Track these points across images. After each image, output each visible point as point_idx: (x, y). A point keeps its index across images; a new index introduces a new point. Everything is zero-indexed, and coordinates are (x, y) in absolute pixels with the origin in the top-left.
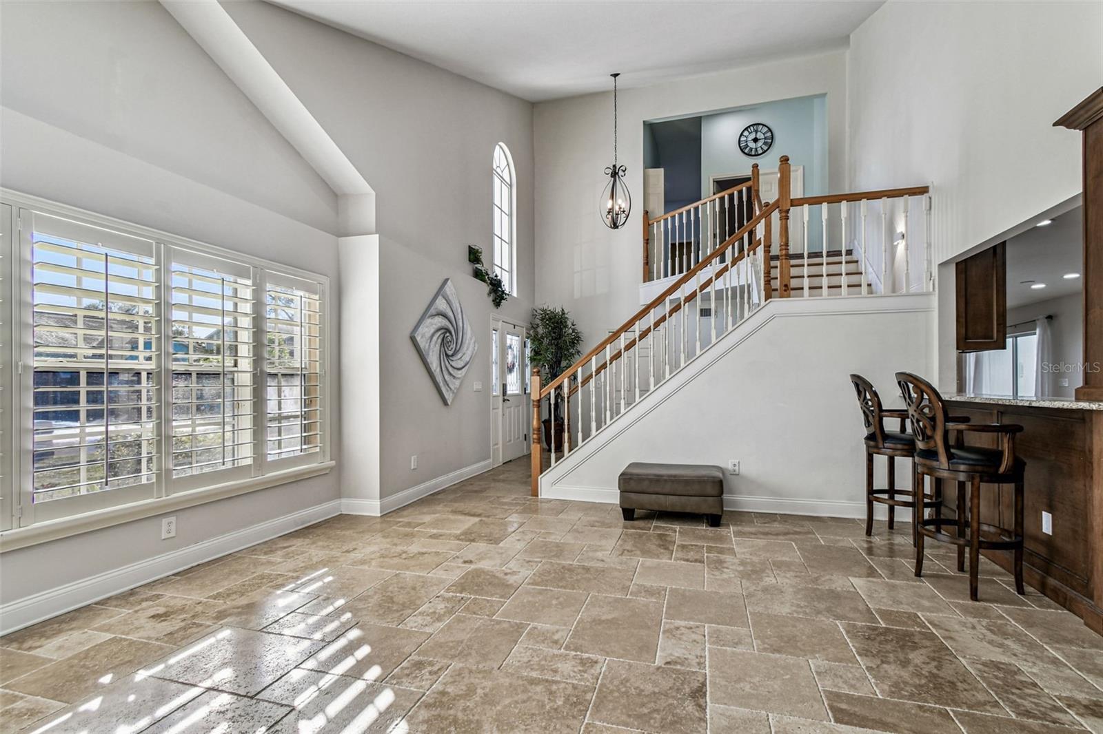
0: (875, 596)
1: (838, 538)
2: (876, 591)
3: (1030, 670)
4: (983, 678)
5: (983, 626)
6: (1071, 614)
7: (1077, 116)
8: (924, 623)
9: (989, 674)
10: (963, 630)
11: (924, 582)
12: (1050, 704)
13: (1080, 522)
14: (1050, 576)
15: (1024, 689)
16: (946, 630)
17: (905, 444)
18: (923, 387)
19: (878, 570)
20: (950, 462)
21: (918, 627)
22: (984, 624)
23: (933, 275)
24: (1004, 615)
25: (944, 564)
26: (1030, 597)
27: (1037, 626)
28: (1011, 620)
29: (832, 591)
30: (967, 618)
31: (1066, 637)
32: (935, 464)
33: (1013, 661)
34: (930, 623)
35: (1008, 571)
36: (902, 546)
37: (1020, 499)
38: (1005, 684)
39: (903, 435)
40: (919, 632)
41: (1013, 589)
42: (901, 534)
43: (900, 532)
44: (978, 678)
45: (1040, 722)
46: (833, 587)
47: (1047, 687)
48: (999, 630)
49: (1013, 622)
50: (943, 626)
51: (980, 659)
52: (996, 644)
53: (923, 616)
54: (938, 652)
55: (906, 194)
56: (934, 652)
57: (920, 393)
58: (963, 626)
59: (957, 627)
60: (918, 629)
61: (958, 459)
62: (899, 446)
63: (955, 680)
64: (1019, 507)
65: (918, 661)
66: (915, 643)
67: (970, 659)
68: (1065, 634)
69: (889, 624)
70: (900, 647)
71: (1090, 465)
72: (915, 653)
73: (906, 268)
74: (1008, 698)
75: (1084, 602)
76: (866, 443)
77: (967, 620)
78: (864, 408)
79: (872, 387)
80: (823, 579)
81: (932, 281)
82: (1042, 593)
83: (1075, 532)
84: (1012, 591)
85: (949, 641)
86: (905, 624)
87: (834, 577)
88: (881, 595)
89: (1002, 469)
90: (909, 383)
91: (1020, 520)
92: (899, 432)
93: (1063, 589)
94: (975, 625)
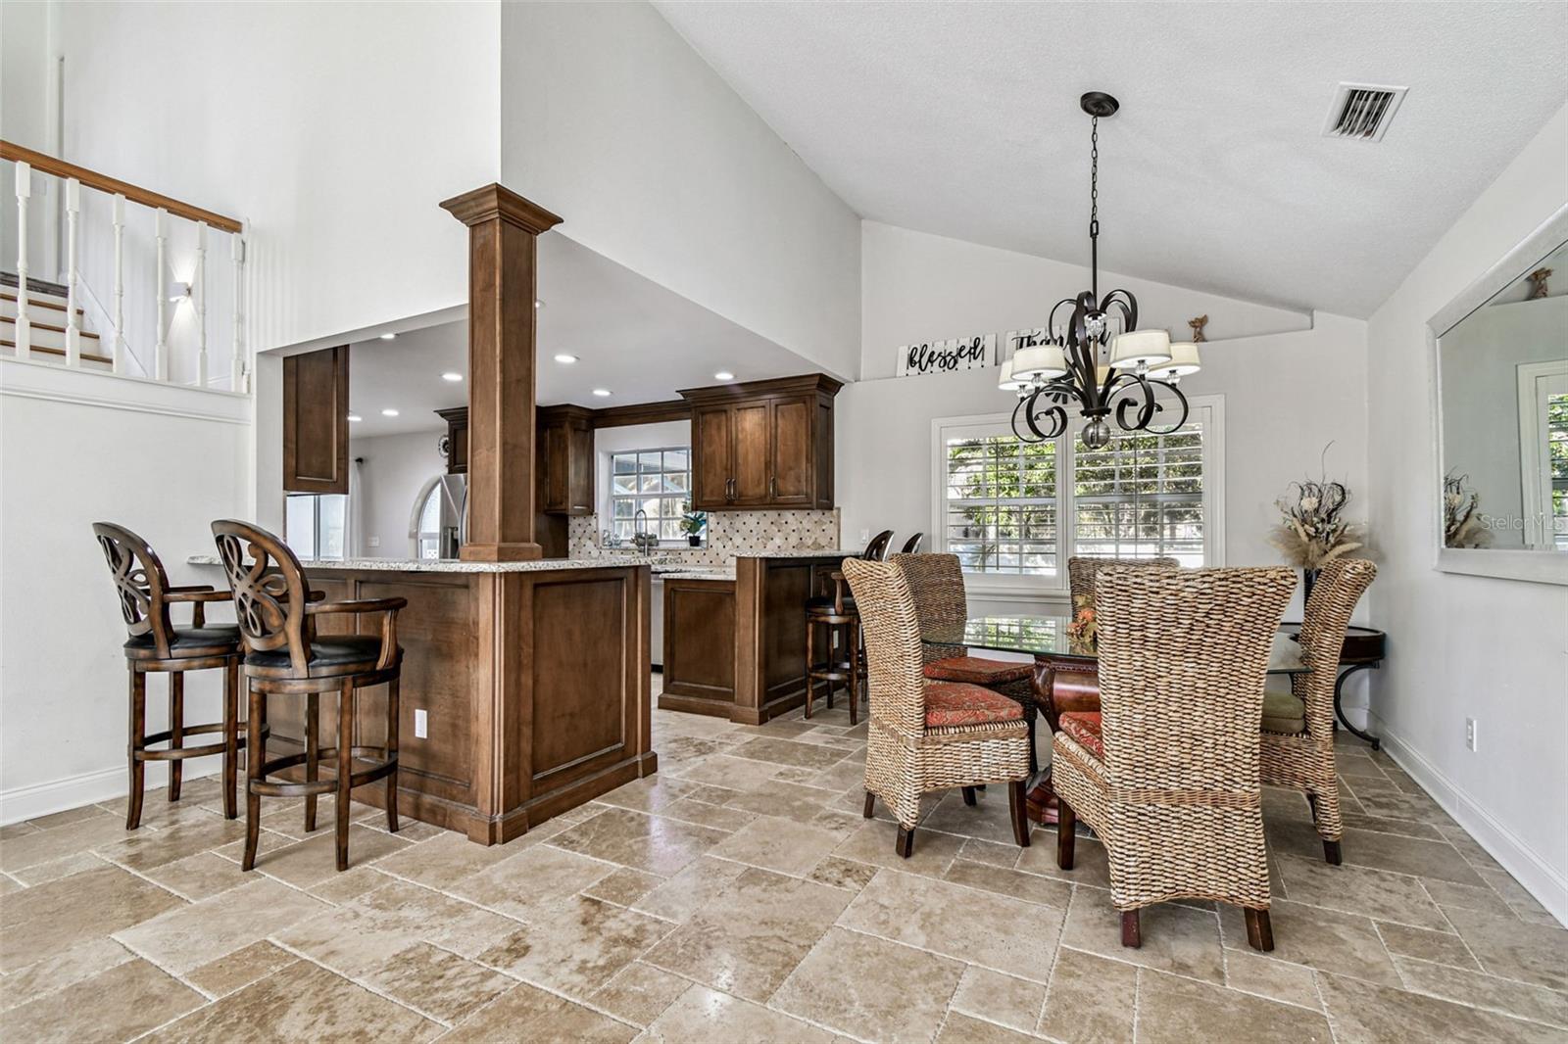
0: (180, 947)
1: (62, 859)
2: (179, 935)
3: (442, 939)
4: (395, 992)
5: (368, 906)
6: (452, 832)
7: (466, 206)
8: (283, 950)
9: (399, 979)
10: (345, 928)
11: (260, 876)
12: (478, 975)
13: (461, 713)
14: (425, 792)
15: (446, 972)
16: (323, 943)
17: (212, 646)
18: (269, 546)
19: (172, 891)
20: (310, 664)
21: (277, 964)
22: (367, 901)
23: (248, 367)
24: (386, 872)
25: (281, 829)
26: (405, 830)
27: (426, 869)
28: (395, 876)
29: (79, 988)
30: (343, 904)
31: (459, 866)
32: (284, 672)
33: (420, 937)
34: (294, 945)
35: (370, 804)
36: (205, 824)
37: (394, 699)
38: (424, 983)
39: (198, 631)
40: (282, 973)
41: (384, 829)
42: (195, 804)
43: (193, 800)
44: (390, 997)
45: (478, 1010)
46: (79, 976)
47: (466, 952)
48: (388, 900)
49: (400, 878)
50: (313, 939)
51: (381, 962)
52: (392, 925)
53: (278, 938)
54: (321, 990)
55: (203, 219)
56: (316, 994)
57: (262, 557)
58: (343, 921)
59: (335, 928)
60: (279, 968)
61: (322, 659)
62: (198, 651)
63: (362, 1024)
64: (394, 712)
65: (298, 1030)
66: (281, 998)
67: (369, 971)
68: (455, 863)
69: (225, 991)
70: (258, 1025)
71: (475, 641)
72: (287, 1017)
73: (200, 345)
74: (434, 1002)
75: (467, 811)
76: (127, 655)
77: (344, 907)
78: (125, 587)
79: (145, 545)
80: (47, 971)
81: (245, 376)
82: (416, 819)
83: (454, 726)
84: (382, 831)
85: (332, 959)
86: (253, 971)
87: (76, 952)
88: (192, 939)
89: (381, 664)
90: (239, 539)
91: (394, 729)
92: (191, 627)
93: (441, 804)
94: (357, 910)
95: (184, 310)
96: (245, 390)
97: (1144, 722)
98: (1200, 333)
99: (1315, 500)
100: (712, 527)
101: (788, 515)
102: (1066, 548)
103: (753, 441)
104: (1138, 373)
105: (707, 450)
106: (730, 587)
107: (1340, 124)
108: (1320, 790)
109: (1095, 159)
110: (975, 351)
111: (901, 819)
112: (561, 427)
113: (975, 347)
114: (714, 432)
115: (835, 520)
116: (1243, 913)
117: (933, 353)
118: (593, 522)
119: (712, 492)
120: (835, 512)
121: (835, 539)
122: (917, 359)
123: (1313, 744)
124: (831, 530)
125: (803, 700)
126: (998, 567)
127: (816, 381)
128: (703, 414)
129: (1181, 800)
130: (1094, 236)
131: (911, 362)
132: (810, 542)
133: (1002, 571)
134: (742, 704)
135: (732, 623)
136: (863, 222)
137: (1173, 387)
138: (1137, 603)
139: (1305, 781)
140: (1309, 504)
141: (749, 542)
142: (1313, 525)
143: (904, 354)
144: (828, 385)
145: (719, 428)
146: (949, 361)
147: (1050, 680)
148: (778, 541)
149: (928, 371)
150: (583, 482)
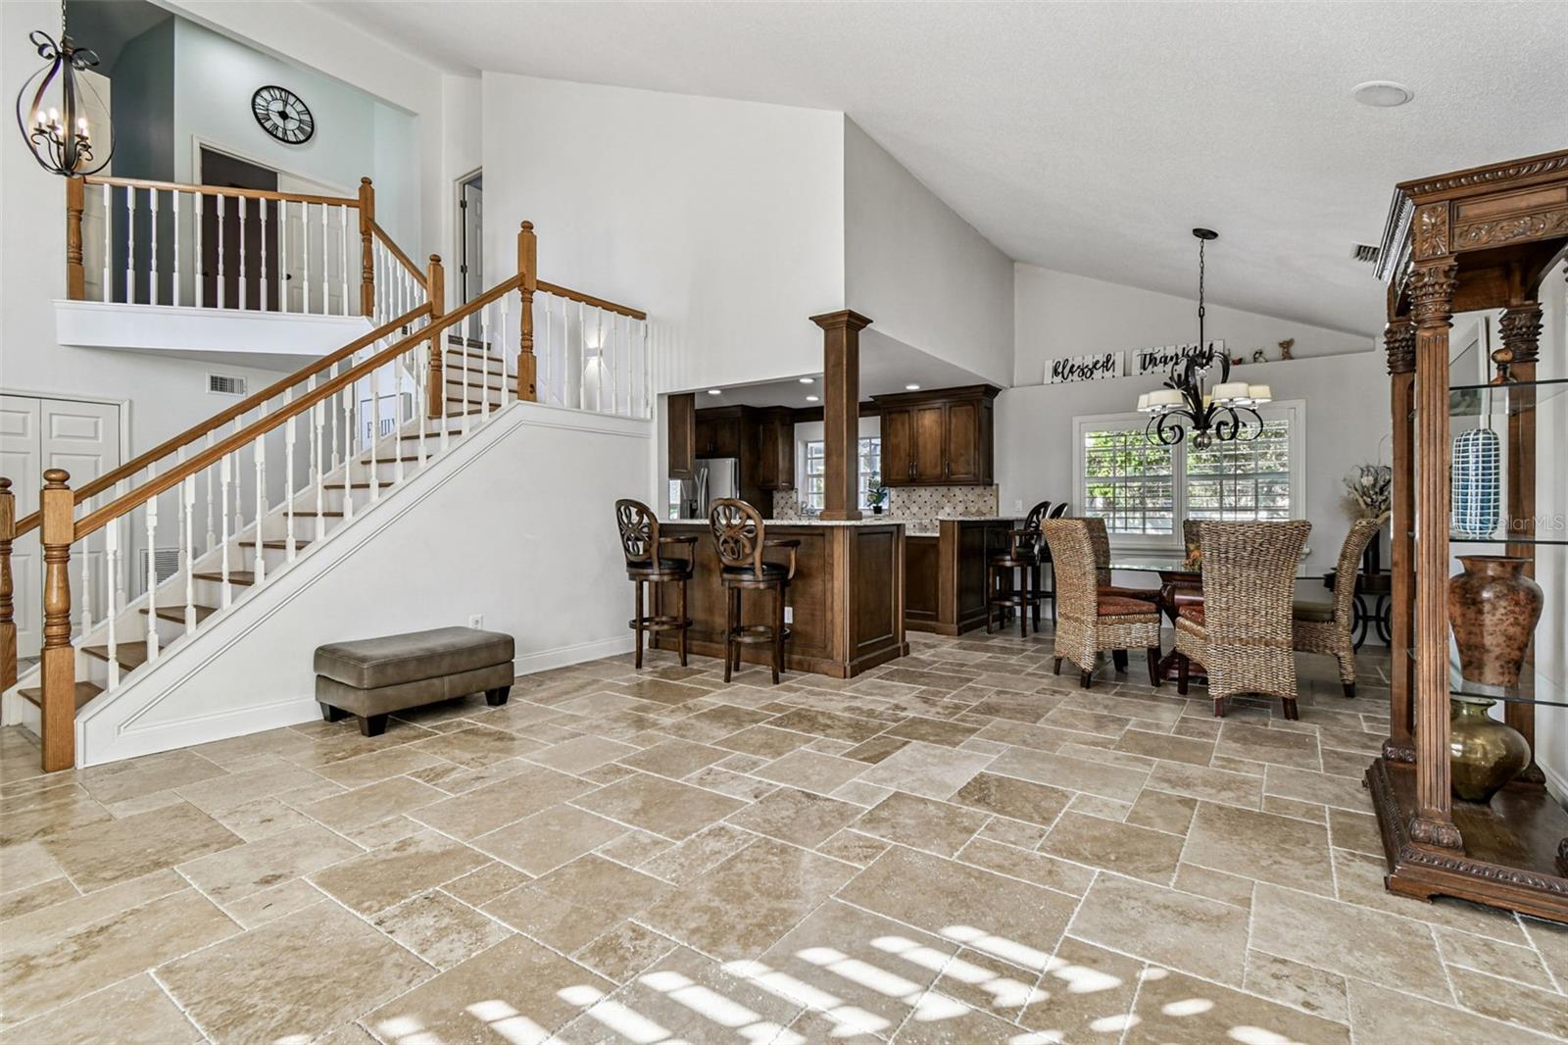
7: (825, 319)
13: (818, 607)
14: (793, 654)
23: (650, 402)
24: (800, 686)
27: (820, 685)
28: (807, 687)
32: (747, 578)
37: (780, 599)
64: (779, 606)
71: (830, 566)
76: (628, 572)
81: (649, 408)
83: (814, 616)
89: (791, 575)
93: (805, 659)
95: (593, 365)
96: (649, 417)
97: (1227, 602)
98: (1287, 352)
99: (1371, 478)
100: (893, 499)
101: (956, 490)
102: (1180, 513)
103: (930, 435)
104: (1229, 406)
105: (894, 441)
106: (934, 542)
107: (1358, 254)
108: (1341, 654)
109: (1202, 268)
110: (1108, 364)
111: (1083, 667)
112: (773, 423)
113: (1108, 361)
114: (899, 426)
115: (994, 494)
116: (1281, 703)
117: (1073, 366)
118: (794, 496)
119: (897, 474)
120: (994, 487)
121: (995, 508)
122: (1060, 370)
123: (1337, 627)
124: (992, 501)
125: (985, 622)
126: (1126, 528)
127: (983, 389)
128: (890, 413)
129: (1248, 643)
130: (1201, 316)
131: (1056, 372)
132: (974, 510)
133: (1129, 531)
134: (945, 622)
135: (936, 566)
136: (1016, 265)
137: (1253, 411)
138: (1223, 539)
139: (1332, 649)
140: (1367, 481)
141: (923, 511)
142: (1370, 497)
143: (1049, 365)
144: (991, 391)
145: (903, 424)
146: (1086, 372)
147: (1172, 593)
148: (947, 510)
149: (1069, 379)
150: (787, 465)
